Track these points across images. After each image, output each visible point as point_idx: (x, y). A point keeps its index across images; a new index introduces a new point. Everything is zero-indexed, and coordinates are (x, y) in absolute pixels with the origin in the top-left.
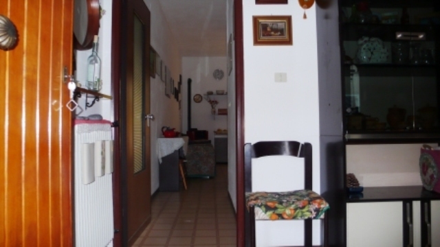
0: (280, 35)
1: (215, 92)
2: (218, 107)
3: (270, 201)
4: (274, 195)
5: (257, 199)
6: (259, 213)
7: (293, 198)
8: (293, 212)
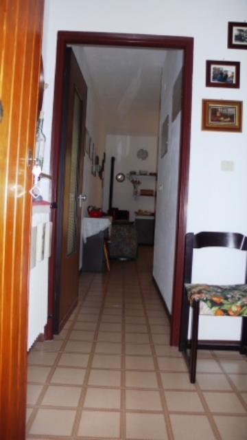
0: (229, 122)
1: (138, 172)
2: (140, 188)
3: (215, 296)
4: (216, 289)
5: (200, 292)
6: (204, 307)
7: (237, 294)
8: (239, 309)
